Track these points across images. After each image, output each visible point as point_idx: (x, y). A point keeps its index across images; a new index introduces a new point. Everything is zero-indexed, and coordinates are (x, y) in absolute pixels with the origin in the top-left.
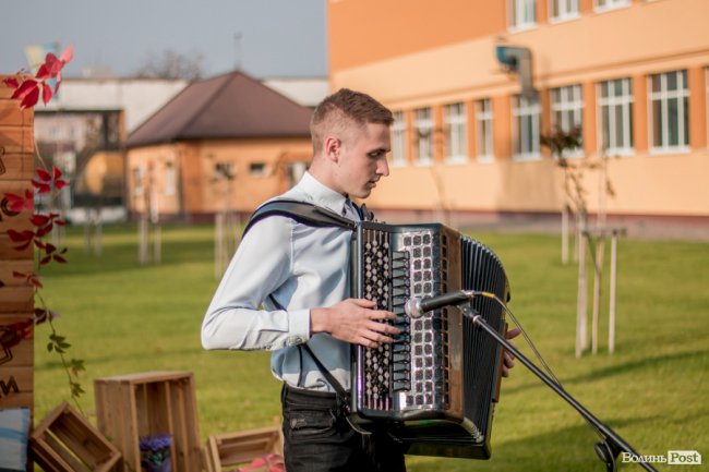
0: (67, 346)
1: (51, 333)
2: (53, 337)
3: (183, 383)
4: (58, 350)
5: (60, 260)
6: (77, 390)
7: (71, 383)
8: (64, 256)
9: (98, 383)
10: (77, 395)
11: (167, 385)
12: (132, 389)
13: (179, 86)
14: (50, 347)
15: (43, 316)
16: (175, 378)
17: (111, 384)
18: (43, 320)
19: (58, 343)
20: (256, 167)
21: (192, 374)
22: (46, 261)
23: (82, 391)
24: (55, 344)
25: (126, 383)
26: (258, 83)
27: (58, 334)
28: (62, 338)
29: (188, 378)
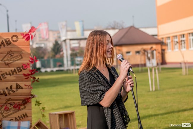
0: (40, 104)
1: (36, 101)
2: (36, 102)
3: (72, 114)
4: (38, 105)
5: (37, 81)
6: (43, 116)
7: (42, 114)
8: (38, 80)
9: (50, 114)
10: (44, 117)
11: (69, 114)
12: (57, 116)
13: (117, 31)
14: (36, 105)
15: (33, 96)
16: (70, 112)
17: (53, 114)
18: (33, 97)
19: (38, 103)
20: (138, 52)
21: (74, 111)
22: (33, 82)
23: (45, 116)
24: (37, 104)
25: (56, 114)
26: (138, 29)
27: (38, 101)
28: (39, 102)
29: (73, 113)
